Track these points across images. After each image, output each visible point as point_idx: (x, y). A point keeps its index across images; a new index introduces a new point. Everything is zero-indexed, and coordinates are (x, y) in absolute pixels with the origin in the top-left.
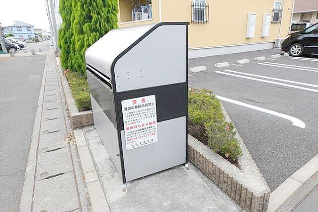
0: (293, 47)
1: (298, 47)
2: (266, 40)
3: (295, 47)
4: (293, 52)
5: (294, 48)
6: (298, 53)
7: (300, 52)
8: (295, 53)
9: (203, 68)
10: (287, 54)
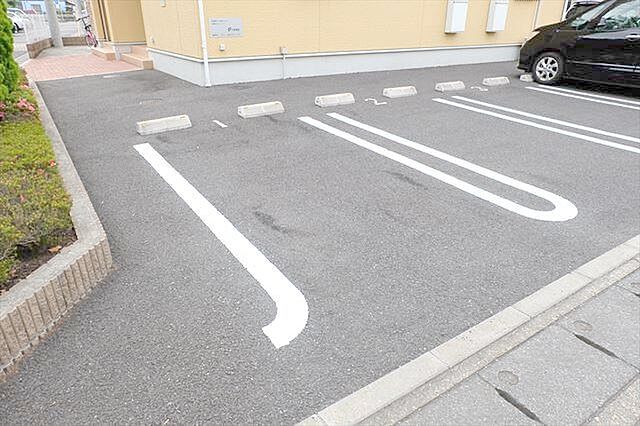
0: (543, 61)
1: (552, 63)
2: (499, 40)
3: (546, 62)
4: (541, 72)
5: (544, 64)
6: (551, 75)
7: (554, 73)
8: (544, 76)
9: (274, 107)
10: (527, 77)
